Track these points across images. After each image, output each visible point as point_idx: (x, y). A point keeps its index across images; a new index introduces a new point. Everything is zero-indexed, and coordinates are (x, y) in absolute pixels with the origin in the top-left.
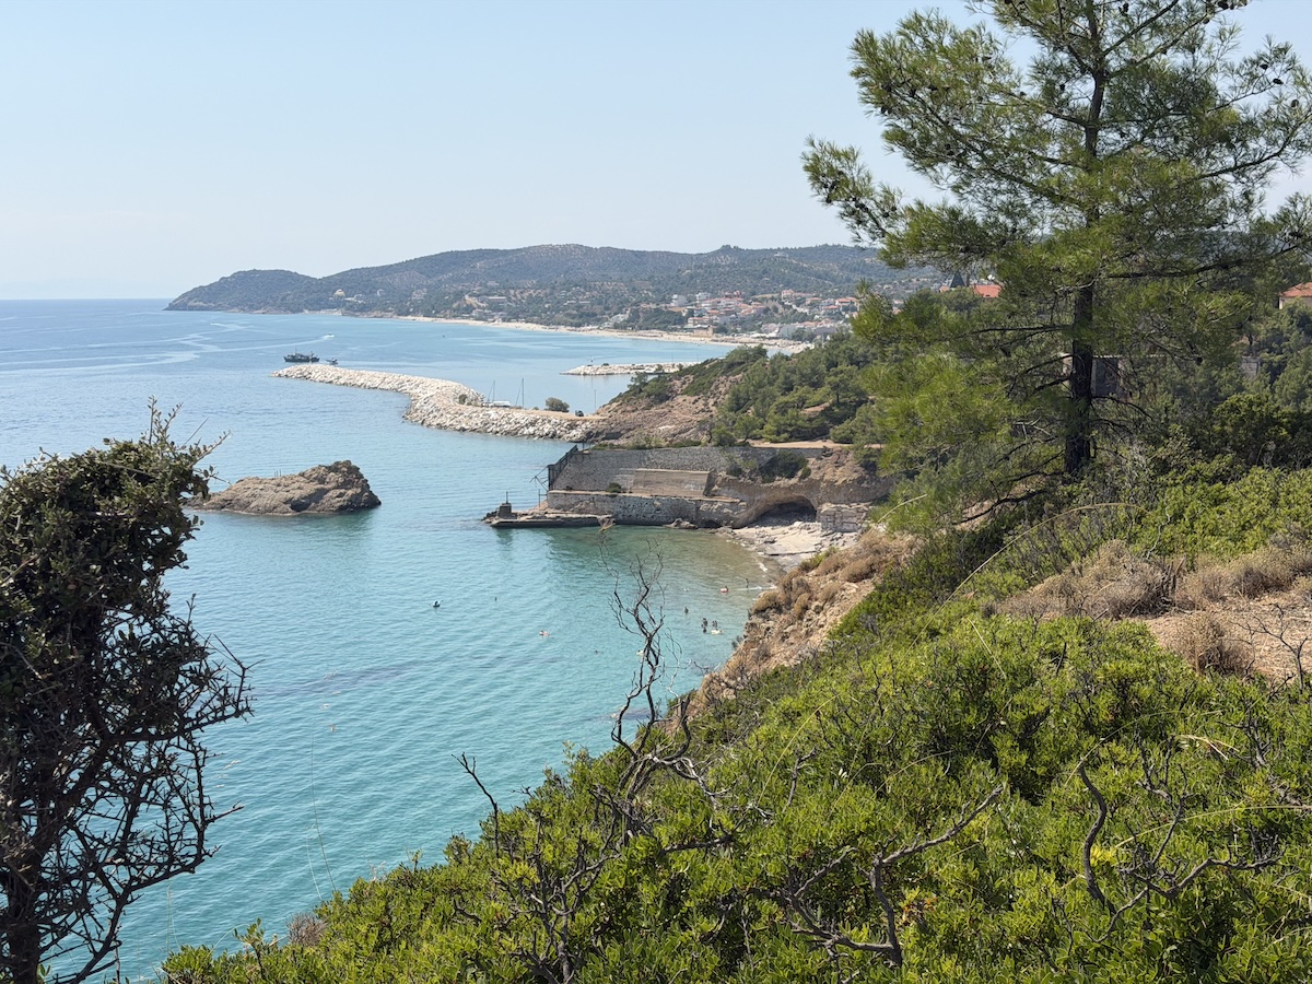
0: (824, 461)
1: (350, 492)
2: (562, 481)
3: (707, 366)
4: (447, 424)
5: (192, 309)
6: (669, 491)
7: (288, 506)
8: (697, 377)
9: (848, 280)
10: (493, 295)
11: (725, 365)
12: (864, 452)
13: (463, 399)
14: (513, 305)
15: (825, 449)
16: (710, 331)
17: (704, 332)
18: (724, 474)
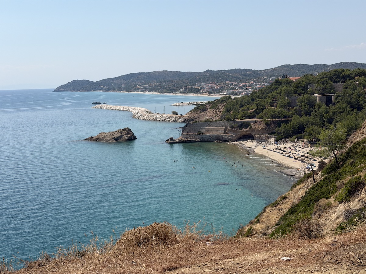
0: (255, 124)
1: (129, 136)
2: (186, 131)
3: (215, 101)
4: (145, 118)
5: (61, 91)
6: (214, 133)
7: (114, 139)
8: (213, 104)
9: (243, 78)
10: (145, 85)
11: (221, 101)
12: (266, 121)
13: (147, 112)
14: (150, 87)
15: (255, 121)
16: (207, 93)
17: (206, 93)
18: (229, 128)
